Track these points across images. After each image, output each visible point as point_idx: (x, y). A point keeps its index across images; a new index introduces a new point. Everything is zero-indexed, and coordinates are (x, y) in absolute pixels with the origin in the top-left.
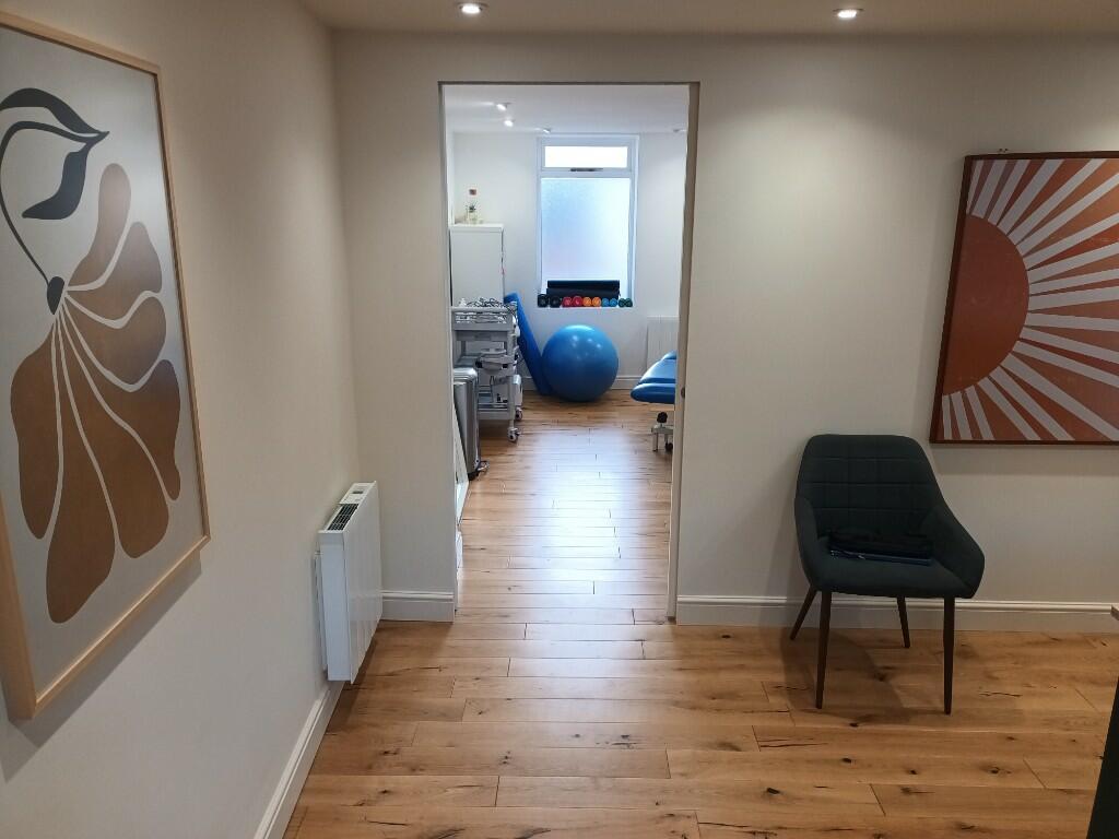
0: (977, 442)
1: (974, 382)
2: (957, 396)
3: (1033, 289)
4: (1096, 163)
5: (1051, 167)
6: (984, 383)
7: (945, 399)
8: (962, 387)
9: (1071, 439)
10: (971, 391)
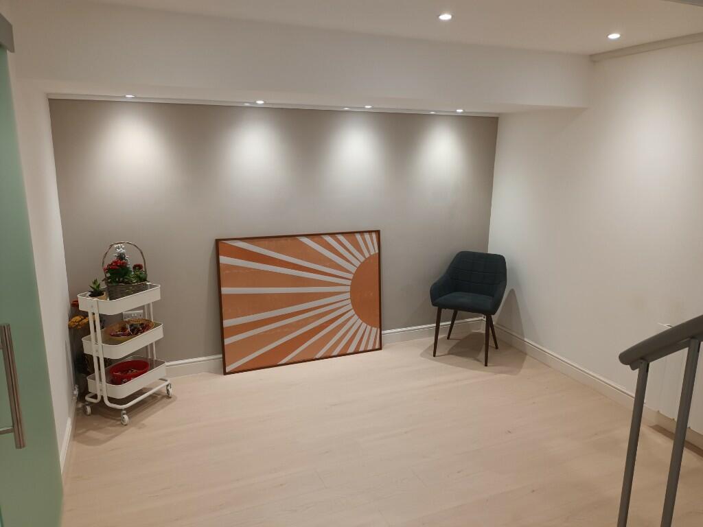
0: (361, 233)
1: (366, 259)
2: (372, 253)
3: (349, 301)
4: (335, 353)
5: (351, 349)
6: (362, 259)
7: (377, 251)
8: (371, 256)
9: (323, 236)
10: (367, 255)
